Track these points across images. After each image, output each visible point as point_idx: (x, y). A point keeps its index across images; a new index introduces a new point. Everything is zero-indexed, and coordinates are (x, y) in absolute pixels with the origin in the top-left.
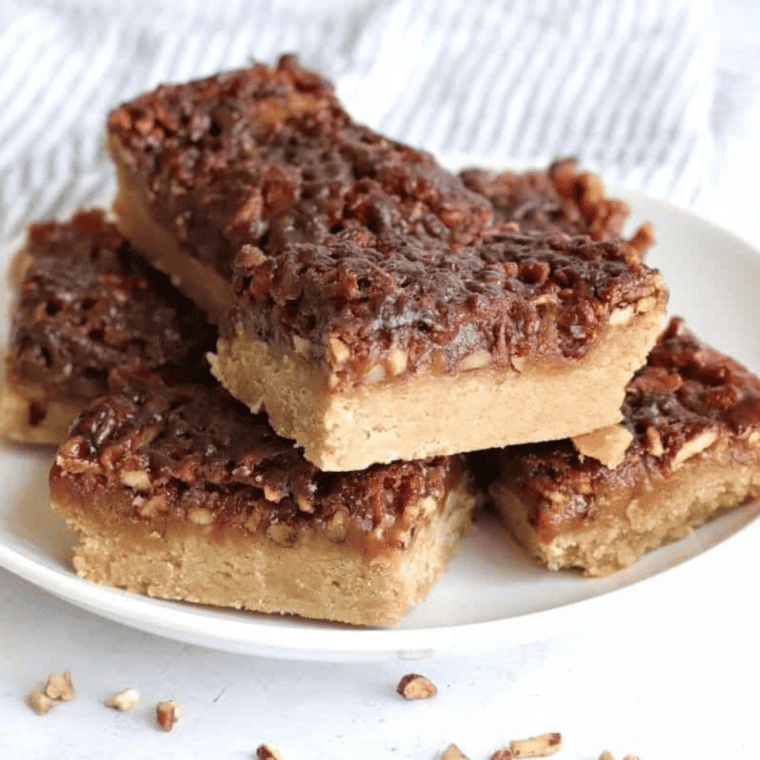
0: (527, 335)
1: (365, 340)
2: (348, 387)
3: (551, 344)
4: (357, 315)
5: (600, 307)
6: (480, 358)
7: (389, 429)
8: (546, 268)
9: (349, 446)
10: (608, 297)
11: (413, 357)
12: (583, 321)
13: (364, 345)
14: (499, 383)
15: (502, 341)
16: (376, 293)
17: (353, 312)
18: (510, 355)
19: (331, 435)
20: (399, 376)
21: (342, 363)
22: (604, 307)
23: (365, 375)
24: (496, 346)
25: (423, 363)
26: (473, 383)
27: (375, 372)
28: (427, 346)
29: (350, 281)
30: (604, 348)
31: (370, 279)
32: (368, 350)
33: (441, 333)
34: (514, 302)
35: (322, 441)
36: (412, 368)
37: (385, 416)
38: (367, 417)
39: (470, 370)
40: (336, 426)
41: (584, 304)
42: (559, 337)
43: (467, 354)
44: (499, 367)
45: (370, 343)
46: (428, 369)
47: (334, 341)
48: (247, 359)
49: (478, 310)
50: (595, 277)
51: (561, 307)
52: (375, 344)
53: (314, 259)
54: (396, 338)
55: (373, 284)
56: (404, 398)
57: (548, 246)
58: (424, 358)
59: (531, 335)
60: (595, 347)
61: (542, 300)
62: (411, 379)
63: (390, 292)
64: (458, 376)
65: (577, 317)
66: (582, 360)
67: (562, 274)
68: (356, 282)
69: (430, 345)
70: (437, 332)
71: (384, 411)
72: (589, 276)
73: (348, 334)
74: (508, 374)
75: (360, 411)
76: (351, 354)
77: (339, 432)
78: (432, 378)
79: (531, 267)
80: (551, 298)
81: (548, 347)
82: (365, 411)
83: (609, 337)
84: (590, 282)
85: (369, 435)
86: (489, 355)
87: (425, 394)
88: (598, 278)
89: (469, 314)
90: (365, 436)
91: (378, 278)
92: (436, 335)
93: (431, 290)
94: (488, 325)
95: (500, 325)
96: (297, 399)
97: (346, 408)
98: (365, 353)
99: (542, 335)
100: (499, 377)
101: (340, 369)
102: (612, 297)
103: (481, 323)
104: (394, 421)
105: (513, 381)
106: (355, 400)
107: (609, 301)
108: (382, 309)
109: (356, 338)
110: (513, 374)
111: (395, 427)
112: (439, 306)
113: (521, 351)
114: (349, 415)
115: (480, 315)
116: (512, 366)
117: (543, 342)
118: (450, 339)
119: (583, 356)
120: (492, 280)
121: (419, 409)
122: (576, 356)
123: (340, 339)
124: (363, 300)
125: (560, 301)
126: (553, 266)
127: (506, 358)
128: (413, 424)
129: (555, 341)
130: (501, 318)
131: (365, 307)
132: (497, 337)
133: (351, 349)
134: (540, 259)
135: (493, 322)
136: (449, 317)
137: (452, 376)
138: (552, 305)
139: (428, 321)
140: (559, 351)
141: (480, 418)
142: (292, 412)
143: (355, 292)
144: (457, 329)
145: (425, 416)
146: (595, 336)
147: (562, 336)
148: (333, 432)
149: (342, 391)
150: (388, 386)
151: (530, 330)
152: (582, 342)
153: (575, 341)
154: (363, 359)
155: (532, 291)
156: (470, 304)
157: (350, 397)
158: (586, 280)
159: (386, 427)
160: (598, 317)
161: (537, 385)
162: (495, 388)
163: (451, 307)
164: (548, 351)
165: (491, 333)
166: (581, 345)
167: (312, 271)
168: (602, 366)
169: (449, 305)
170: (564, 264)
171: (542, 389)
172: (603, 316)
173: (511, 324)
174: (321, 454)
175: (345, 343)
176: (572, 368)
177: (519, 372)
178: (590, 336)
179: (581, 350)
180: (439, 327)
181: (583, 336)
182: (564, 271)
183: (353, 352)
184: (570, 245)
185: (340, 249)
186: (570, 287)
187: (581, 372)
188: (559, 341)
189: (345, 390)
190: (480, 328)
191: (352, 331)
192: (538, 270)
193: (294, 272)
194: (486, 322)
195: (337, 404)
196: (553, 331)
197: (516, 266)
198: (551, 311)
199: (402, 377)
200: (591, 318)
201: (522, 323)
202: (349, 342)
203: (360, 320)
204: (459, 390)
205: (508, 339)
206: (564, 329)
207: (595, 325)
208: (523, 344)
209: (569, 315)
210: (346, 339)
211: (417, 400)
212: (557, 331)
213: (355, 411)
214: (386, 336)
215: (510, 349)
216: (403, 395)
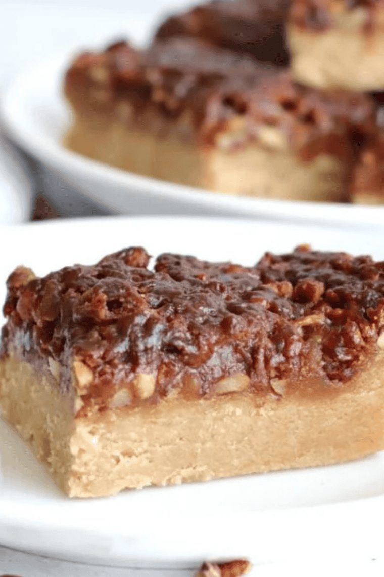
0: (288, 358)
1: (110, 363)
2: (92, 412)
3: (314, 366)
4: (103, 338)
5: (367, 328)
6: (237, 382)
7: (141, 454)
8: (319, 288)
9: (97, 470)
10: (376, 318)
11: (162, 381)
12: (349, 343)
13: (108, 369)
14: (258, 407)
15: (261, 364)
16: (125, 314)
17: (100, 334)
18: (270, 378)
19: (77, 460)
20: (146, 400)
21: (85, 387)
22: (371, 328)
23: (109, 400)
24: (254, 369)
25: (174, 386)
26: (229, 408)
27: (121, 396)
28: (177, 369)
29: (100, 302)
30: (373, 370)
31: (122, 300)
32: (113, 374)
33: (192, 355)
34: (277, 323)
35: (70, 466)
36: (161, 391)
37: (135, 441)
38: (115, 442)
39: (226, 394)
40: (82, 451)
41: (351, 325)
42: (323, 359)
43: (222, 377)
44: (259, 390)
45: (115, 366)
46: (180, 393)
47: (77, 364)
48: (16, 380)
49: (232, 331)
50: (366, 296)
51: (329, 328)
52: (120, 367)
53: (78, 279)
54: (143, 360)
55: (124, 305)
56: (154, 423)
57: (328, 265)
58: (175, 382)
59: (292, 358)
60: (362, 370)
61: (308, 321)
62: (162, 403)
63: (141, 313)
64: (213, 400)
65: (342, 339)
66: (349, 383)
67: (333, 294)
68: (105, 303)
69: (181, 369)
70: (187, 354)
71: (133, 435)
72: (359, 297)
73: (91, 357)
74: (268, 397)
75: (108, 435)
76: (94, 378)
77: (86, 457)
78: (184, 401)
79: (304, 287)
80: (319, 319)
81: (310, 370)
82: (113, 436)
83: (377, 359)
84: (361, 302)
85: (118, 461)
86: (247, 378)
87: (178, 418)
88: (369, 298)
89: (224, 336)
90: (113, 461)
91: (130, 299)
92: (186, 357)
93: (186, 311)
94: (246, 346)
95: (258, 348)
96: (52, 421)
97: (92, 433)
98: (109, 376)
99: (306, 358)
100: (259, 401)
101: (84, 392)
102: (379, 318)
103: (237, 345)
104: (145, 445)
105: (274, 406)
106: (102, 425)
107: (377, 322)
108: (129, 331)
109: (100, 361)
110: (274, 397)
111: (146, 452)
112: (191, 328)
113: (281, 373)
114: (94, 440)
115: (236, 337)
116: (273, 390)
117: (305, 365)
118: (204, 362)
119: (350, 378)
120: (257, 300)
121: (173, 433)
122: (341, 379)
123: (84, 362)
124: (113, 322)
125: (329, 322)
126: (328, 285)
127: (265, 381)
128: (166, 448)
129: (318, 364)
130: (260, 340)
131: (113, 329)
132: (255, 360)
133: (94, 373)
134: (318, 279)
135: (250, 344)
136: (201, 338)
137: (206, 399)
138: (318, 326)
139: (180, 343)
140: (322, 373)
141: (239, 442)
142: (49, 435)
143: (104, 313)
144: (211, 351)
145: (178, 440)
146: (361, 358)
147: (328, 358)
148: (79, 456)
149: (86, 415)
150: (137, 410)
151: (291, 353)
152: (348, 364)
153: (341, 363)
154: (106, 383)
155: (302, 311)
156: (225, 326)
157: (96, 421)
158: (356, 300)
159: (136, 452)
160: (366, 339)
161: (301, 408)
162: (254, 412)
163: (205, 328)
164: (310, 374)
165: (248, 355)
166: (347, 367)
167: (72, 292)
168: (371, 390)
169: (202, 327)
170: (340, 283)
171: (306, 413)
172: (371, 337)
173: (270, 345)
174: (69, 479)
175: (89, 366)
176: (337, 391)
177: (281, 395)
178: (356, 358)
179: (347, 372)
180: (191, 349)
181: (349, 358)
182: (336, 291)
183: (97, 375)
184: (351, 264)
185: (106, 269)
186: (341, 307)
187: (349, 395)
188: (323, 363)
189: (90, 414)
190: (236, 350)
191: (97, 354)
192: (311, 290)
193: (56, 292)
194: (243, 344)
195: (82, 428)
196: (317, 354)
197: (290, 285)
198: (318, 333)
199: (152, 401)
200: (357, 338)
201: (283, 345)
202: (92, 365)
203: (105, 342)
204: (214, 414)
205: (267, 361)
206: (328, 351)
207: (363, 348)
208: (283, 368)
209: (334, 337)
210: (89, 362)
211: (169, 425)
212: (321, 353)
213: (102, 436)
214: (132, 359)
215: (270, 372)
216: (153, 419)
